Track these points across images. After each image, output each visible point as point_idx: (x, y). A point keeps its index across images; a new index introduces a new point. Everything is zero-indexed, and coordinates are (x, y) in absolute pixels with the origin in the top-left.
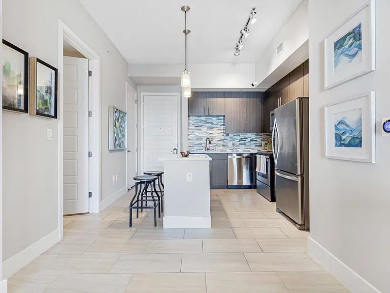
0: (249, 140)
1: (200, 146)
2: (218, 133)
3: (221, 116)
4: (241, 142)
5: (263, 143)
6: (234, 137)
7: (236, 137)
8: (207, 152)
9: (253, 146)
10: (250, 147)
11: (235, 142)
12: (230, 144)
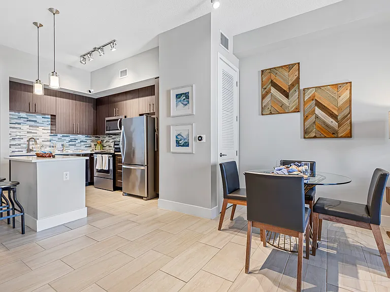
0: (79, 141)
1: (19, 147)
2: (43, 133)
3: (48, 115)
4: (71, 143)
5: (93, 144)
6: (63, 138)
7: (65, 138)
8: (29, 154)
9: (83, 147)
10: (80, 148)
11: (64, 143)
12: (59, 145)
